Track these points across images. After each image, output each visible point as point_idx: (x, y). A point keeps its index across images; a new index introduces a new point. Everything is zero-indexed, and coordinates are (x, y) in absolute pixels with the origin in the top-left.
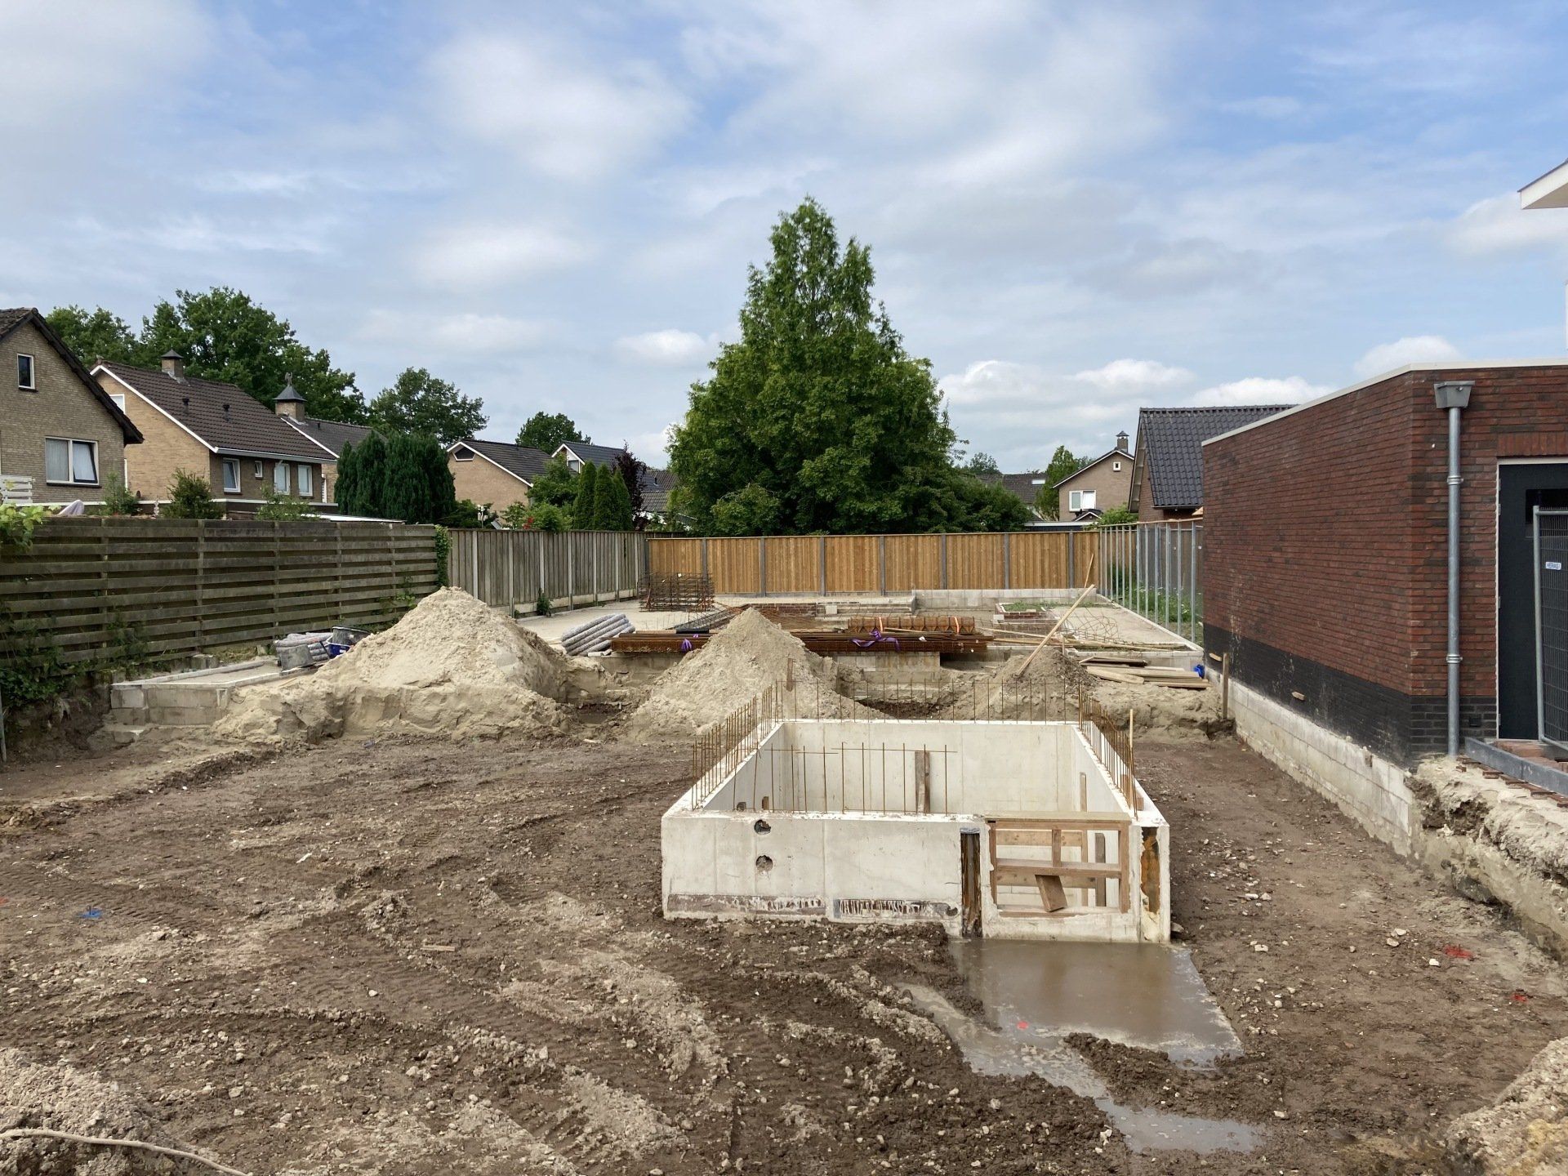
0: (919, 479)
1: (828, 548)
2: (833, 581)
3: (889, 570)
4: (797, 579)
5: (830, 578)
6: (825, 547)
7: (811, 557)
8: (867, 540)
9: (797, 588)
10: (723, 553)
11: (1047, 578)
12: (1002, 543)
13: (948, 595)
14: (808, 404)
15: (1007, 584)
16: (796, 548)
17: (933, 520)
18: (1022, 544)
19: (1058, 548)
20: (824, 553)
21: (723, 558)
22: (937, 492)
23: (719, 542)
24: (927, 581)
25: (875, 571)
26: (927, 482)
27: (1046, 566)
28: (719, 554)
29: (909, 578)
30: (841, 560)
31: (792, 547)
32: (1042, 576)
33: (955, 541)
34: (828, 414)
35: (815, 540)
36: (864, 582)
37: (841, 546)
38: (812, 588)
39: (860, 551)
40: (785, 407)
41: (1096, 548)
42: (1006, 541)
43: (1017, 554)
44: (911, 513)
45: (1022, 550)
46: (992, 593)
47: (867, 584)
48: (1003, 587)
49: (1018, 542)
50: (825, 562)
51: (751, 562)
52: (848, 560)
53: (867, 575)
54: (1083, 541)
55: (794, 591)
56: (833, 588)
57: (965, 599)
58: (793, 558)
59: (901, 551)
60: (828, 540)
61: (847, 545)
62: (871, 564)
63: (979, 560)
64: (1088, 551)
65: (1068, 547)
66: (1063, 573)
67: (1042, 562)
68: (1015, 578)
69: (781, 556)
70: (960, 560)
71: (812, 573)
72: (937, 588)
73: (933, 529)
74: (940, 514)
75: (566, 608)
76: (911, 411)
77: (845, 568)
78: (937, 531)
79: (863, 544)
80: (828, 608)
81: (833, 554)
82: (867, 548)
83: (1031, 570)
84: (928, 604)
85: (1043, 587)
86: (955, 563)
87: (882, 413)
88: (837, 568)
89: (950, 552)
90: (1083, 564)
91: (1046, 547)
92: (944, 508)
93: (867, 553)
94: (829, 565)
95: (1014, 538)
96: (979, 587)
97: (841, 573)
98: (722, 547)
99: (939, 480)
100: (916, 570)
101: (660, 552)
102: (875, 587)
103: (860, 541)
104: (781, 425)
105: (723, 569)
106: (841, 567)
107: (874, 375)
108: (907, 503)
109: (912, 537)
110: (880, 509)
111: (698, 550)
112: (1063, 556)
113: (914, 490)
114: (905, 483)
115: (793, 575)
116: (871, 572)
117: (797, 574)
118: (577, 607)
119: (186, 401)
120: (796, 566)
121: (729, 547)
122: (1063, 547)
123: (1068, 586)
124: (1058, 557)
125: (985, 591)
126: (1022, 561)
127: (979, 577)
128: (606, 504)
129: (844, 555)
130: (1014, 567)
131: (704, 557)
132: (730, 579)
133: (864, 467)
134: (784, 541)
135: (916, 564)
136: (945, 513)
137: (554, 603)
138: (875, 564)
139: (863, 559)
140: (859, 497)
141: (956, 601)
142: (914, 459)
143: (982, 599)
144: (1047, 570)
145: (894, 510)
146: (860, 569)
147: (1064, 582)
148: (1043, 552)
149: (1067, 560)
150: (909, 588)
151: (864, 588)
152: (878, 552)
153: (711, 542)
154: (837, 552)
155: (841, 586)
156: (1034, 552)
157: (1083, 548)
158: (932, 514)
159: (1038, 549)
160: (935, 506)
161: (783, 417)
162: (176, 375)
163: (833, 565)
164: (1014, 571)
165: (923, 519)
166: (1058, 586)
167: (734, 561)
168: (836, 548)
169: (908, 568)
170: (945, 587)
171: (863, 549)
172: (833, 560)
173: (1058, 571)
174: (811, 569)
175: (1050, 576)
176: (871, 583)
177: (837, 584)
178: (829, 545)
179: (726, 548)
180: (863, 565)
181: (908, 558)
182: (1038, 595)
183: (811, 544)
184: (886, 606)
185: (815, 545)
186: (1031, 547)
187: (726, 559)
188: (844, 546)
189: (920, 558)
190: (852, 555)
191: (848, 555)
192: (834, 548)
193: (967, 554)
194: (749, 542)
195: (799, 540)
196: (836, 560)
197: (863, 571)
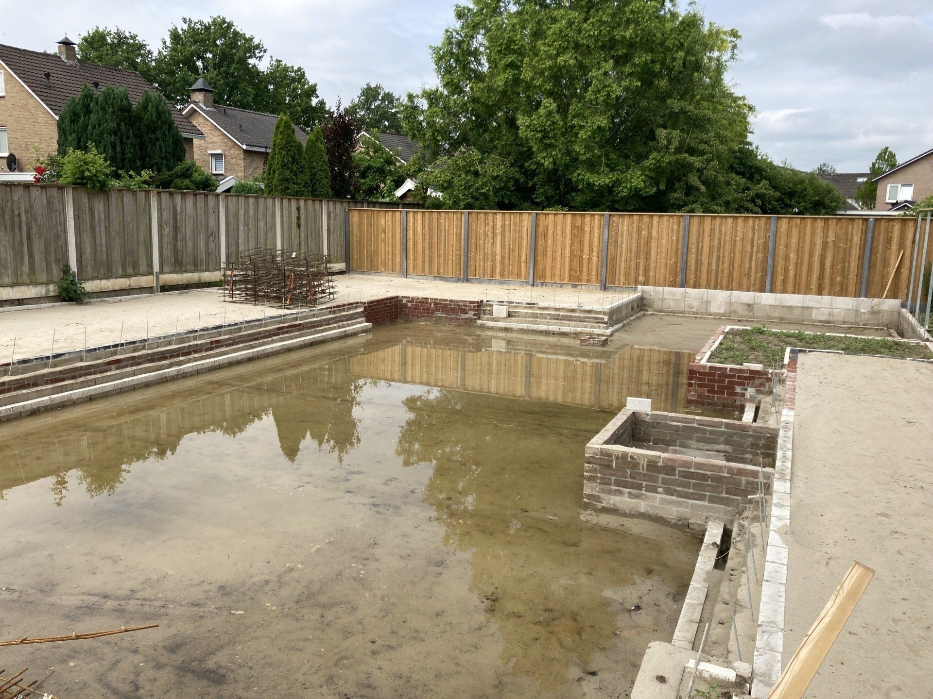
0: (675, 144)
1: (541, 229)
2: (544, 269)
3: (614, 259)
4: (503, 264)
5: (540, 266)
6: (537, 226)
7: (521, 237)
8: (588, 219)
9: (502, 275)
10: (423, 227)
11: (827, 282)
12: (767, 230)
13: (685, 295)
14: (544, 44)
15: (768, 286)
16: (503, 226)
17: (691, 198)
18: (795, 232)
19: (848, 240)
20: (536, 234)
21: (423, 234)
22: (696, 161)
23: (419, 216)
24: (661, 273)
25: (595, 259)
26: (692, 152)
27: (828, 264)
28: (419, 229)
29: (637, 269)
30: (554, 242)
31: (499, 224)
32: (821, 278)
33: (701, 224)
35: (525, 216)
36: (581, 271)
37: (555, 224)
38: (519, 275)
39: (578, 232)
40: (514, 52)
41: (908, 243)
42: (773, 227)
43: (787, 246)
44: (662, 187)
45: (794, 240)
46: (745, 296)
47: (585, 276)
48: (762, 290)
49: (789, 230)
50: (536, 244)
51: (453, 241)
52: (563, 243)
53: (585, 263)
54: (889, 231)
55: (498, 277)
56: (543, 277)
57: (708, 303)
58: (499, 237)
59: (630, 234)
60: (542, 217)
61: (564, 223)
62: (591, 250)
63: (733, 251)
64: (894, 246)
65: (864, 239)
66: (852, 276)
67: (823, 258)
68: (780, 278)
69: (485, 234)
70: (706, 249)
71: (520, 257)
72: (673, 285)
73: (687, 208)
74: (698, 189)
75: (149, 290)
76: (674, 59)
77: (559, 253)
78: (692, 211)
79: (583, 223)
80: (496, 307)
81: (546, 235)
82: (587, 228)
83: (805, 268)
84: (657, 305)
85: (820, 292)
86: (699, 253)
87: (637, 61)
88: (549, 253)
89: (693, 238)
90: (886, 263)
91: (831, 238)
92: (704, 183)
93: (587, 236)
94: (540, 248)
95: (784, 224)
96: (729, 288)
97: (554, 259)
98: (423, 221)
99: (702, 147)
100: (647, 259)
101: (361, 224)
102: (594, 278)
103: (579, 220)
104: (509, 74)
105: (423, 247)
106: (554, 252)
107: (632, 12)
108: (656, 175)
109: (646, 216)
110: (617, 182)
111: (398, 224)
112: (855, 253)
113: (668, 159)
114: (658, 151)
115: (498, 258)
116: (590, 259)
117: (503, 258)
118: (166, 288)
120: (503, 247)
121: (431, 222)
122: (856, 239)
123: (857, 294)
124: (847, 253)
125: (735, 293)
126: (793, 256)
127: (731, 273)
129: (559, 237)
130: (781, 262)
131: (405, 230)
132: (431, 258)
133: (599, 128)
134: (490, 217)
135: (648, 252)
136: (703, 188)
137: (89, 286)
138: (595, 249)
139: (582, 243)
140: (592, 165)
141: (695, 304)
142: (673, 119)
143: (731, 303)
144: (828, 270)
145: (635, 182)
146: (577, 256)
147: (851, 288)
148: (825, 243)
149: (861, 257)
150: (637, 283)
151: (579, 279)
152: (601, 235)
153: (411, 215)
154: (550, 232)
155: (553, 276)
156: (813, 244)
157: (889, 241)
158: (690, 190)
159: (819, 241)
160: (694, 180)
161: (512, 65)
162: (67, 58)
163: (545, 248)
164: (780, 269)
165: (677, 195)
166: (843, 292)
168: (551, 227)
169: (638, 256)
170: (683, 286)
171: (582, 231)
172: (546, 242)
173: (844, 273)
174: (520, 253)
175: (832, 279)
176: (589, 274)
177: (548, 274)
178: (541, 223)
179: (427, 223)
180: (582, 250)
181: (639, 244)
182: (811, 304)
183: (521, 221)
184: (573, 311)
185: (525, 223)
186: (808, 237)
187: (427, 237)
188: (559, 227)
189: (654, 245)
190: (568, 237)
191: (564, 238)
192: (547, 227)
193: (716, 242)
194: (451, 215)
195: (507, 216)
196: (549, 242)
197: (581, 257)
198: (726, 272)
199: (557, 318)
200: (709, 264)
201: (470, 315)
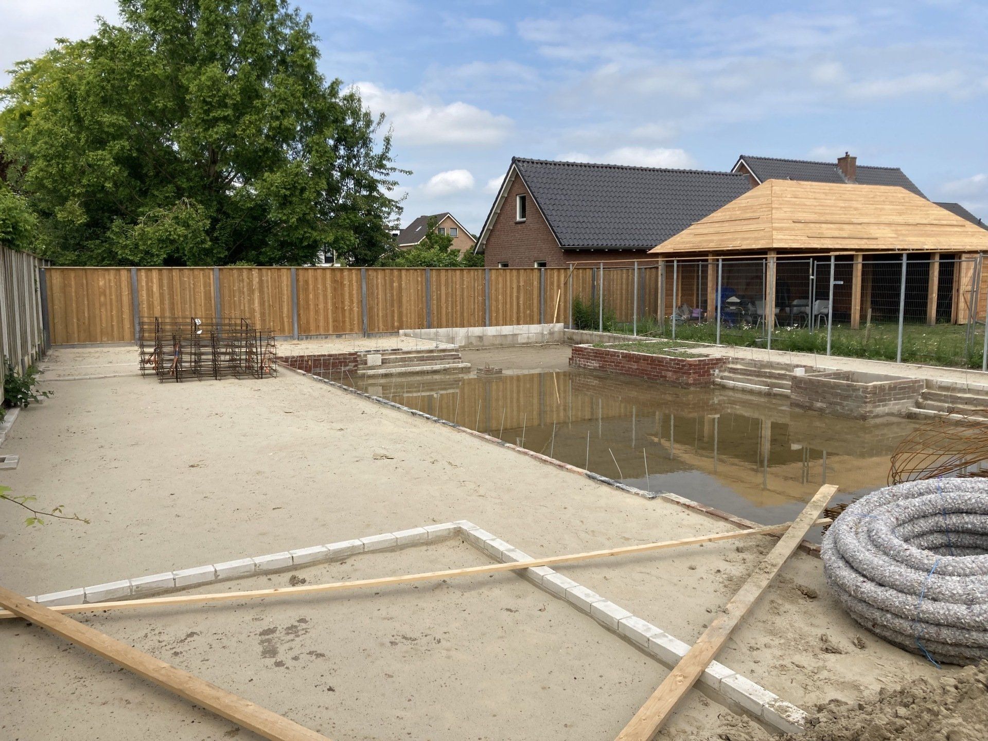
1: (301, 283)
2: (308, 323)
3: (372, 308)
4: (263, 320)
5: (303, 321)
6: (298, 280)
7: (281, 293)
8: (346, 273)
10: (161, 286)
12: (484, 279)
13: (436, 334)
15: (487, 322)
16: (261, 282)
18: (500, 279)
19: (531, 285)
20: (297, 289)
21: (162, 295)
23: (155, 274)
24: (412, 319)
25: (355, 309)
27: (521, 302)
28: (155, 288)
29: (393, 316)
30: (316, 297)
31: (256, 280)
32: (518, 312)
33: (439, 276)
35: (284, 272)
36: (344, 322)
37: (316, 279)
38: (282, 330)
39: (338, 290)
41: (562, 284)
42: (486, 276)
43: (496, 290)
45: (500, 286)
46: (477, 331)
47: (348, 323)
48: (485, 324)
49: (497, 279)
50: (298, 299)
51: (202, 300)
52: (325, 296)
53: (347, 314)
54: (552, 277)
56: (309, 330)
57: (453, 338)
58: (257, 294)
59: (384, 285)
60: (301, 272)
61: (324, 278)
62: (351, 301)
63: (462, 297)
65: (539, 283)
66: (536, 310)
67: (518, 298)
68: (494, 315)
69: (241, 292)
70: (443, 295)
71: (281, 312)
72: (421, 327)
77: (321, 306)
79: (342, 277)
81: (307, 290)
82: (346, 282)
85: (518, 324)
86: (439, 299)
88: (312, 307)
89: (433, 288)
90: (552, 300)
91: (522, 284)
93: (346, 289)
94: (302, 304)
95: (493, 273)
96: (463, 325)
97: (317, 312)
98: (160, 280)
100: (400, 306)
102: (356, 327)
103: (338, 274)
106: (316, 305)
109: (395, 270)
111: (124, 284)
112: (536, 292)
115: (258, 315)
116: (351, 310)
117: (263, 315)
120: (262, 303)
121: (171, 280)
122: (535, 284)
123: (539, 322)
124: (531, 294)
125: (471, 329)
126: (500, 297)
129: (320, 291)
130: (494, 303)
131: (135, 291)
134: (245, 273)
135: (400, 301)
138: (355, 300)
139: (342, 295)
143: (468, 337)
144: (522, 307)
146: (338, 307)
147: (536, 318)
148: (519, 287)
149: (539, 296)
151: (344, 329)
152: (359, 289)
153: (143, 273)
154: (311, 287)
155: (318, 327)
156: (511, 288)
157: (552, 283)
159: (515, 286)
163: (307, 302)
164: (494, 308)
166: (531, 322)
167: (178, 298)
168: (311, 282)
169: (392, 305)
170: (430, 326)
171: (342, 285)
172: (307, 296)
173: (530, 307)
174: (281, 307)
175: (524, 313)
176: (352, 324)
177: (312, 326)
178: (301, 278)
179: (165, 282)
180: (343, 302)
181: (392, 295)
182: (516, 332)
183: (279, 277)
184: (431, 351)
185: (284, 278)
186: (508, 283)
187: (167, 297)
188: (320, 280)
189: (404, 294)
190: (329, 290)
191: (325, 290)
192: (307, 282)
193: (450, 290)
194: (196, 272)
195: (264, 272)
196: (311, 296)
197: (343, 310)
198: (459, 313)
200: (447, 308)
201: (351, 366)
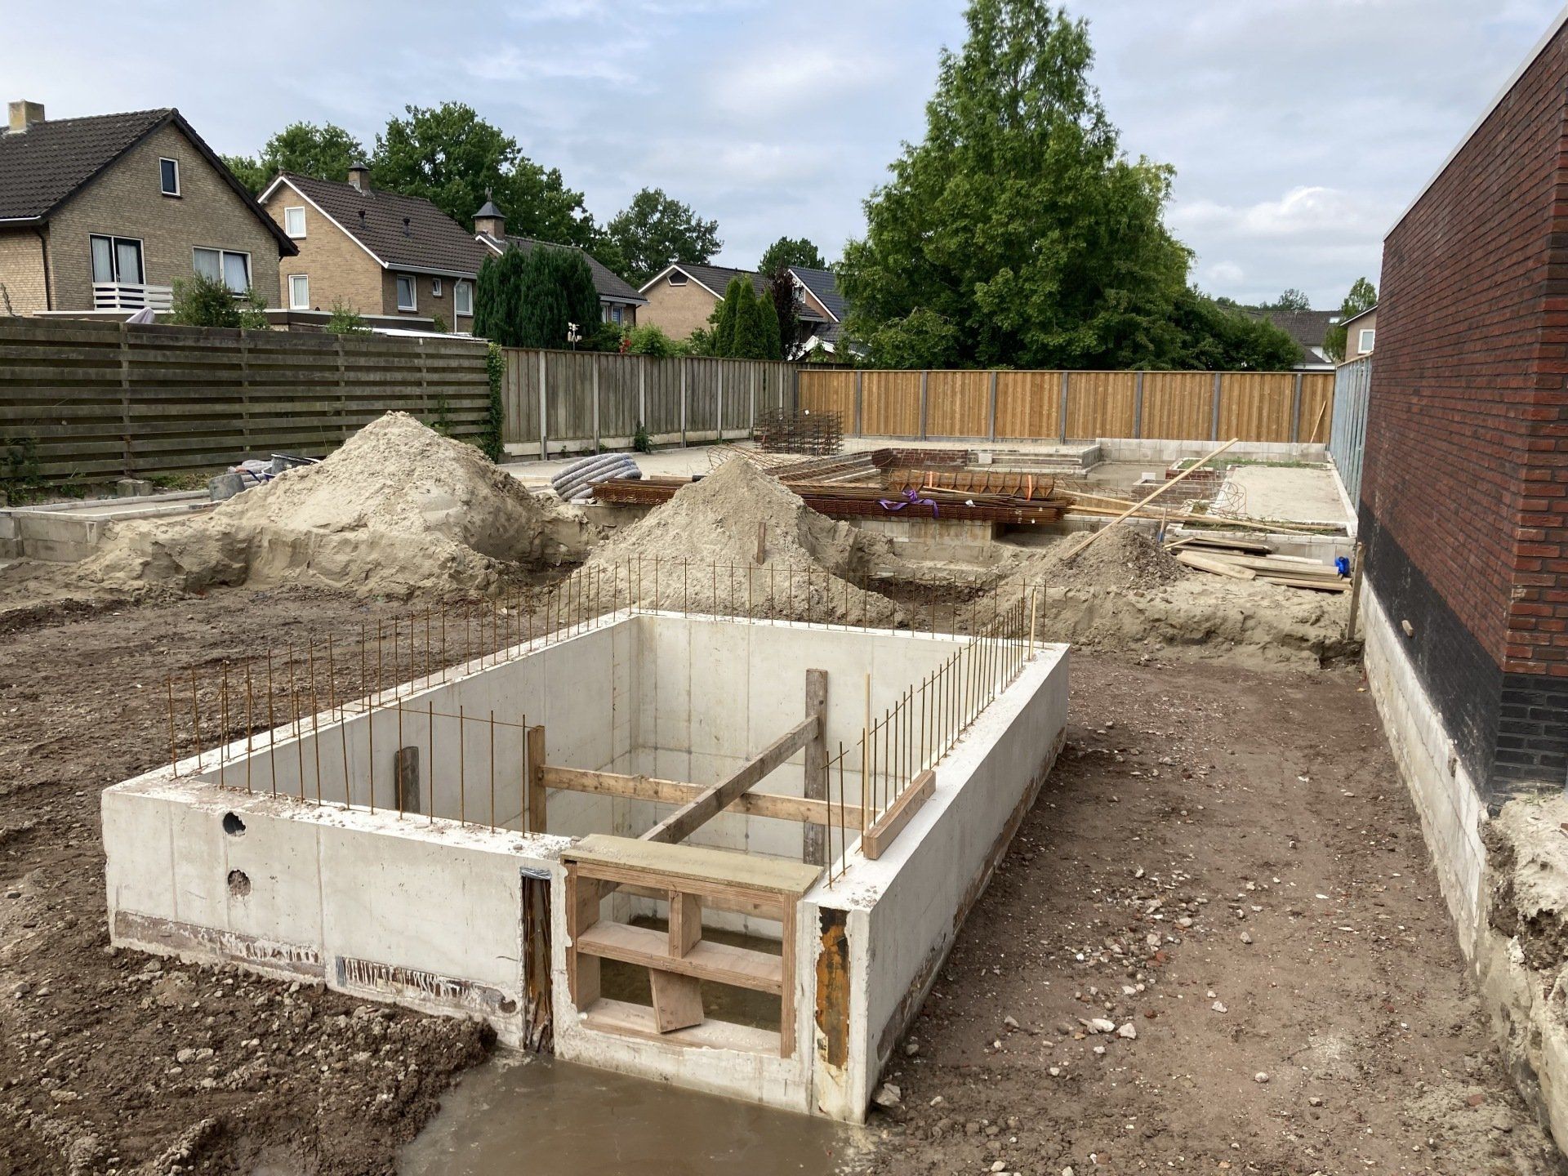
0: (1124, 304)
1: (1001, 386)
2: (1004, 425)
3: (1073, 413)
4: (962, 420)
5: (1000, 421)
6: (997, 384)
7: (980, 395)
8: (1047, 377)
9: (961, 433)
10: (879, 387)
11: (1264, 430)
12: (1212, 385)
13: (1139, 445)
14: (996, 212)
15: (1214, 435)
16: (963, 384)
17: (1138, 356)
18: (1236, 387)
19: (1281, 393)
20: (996, 392)
21: (879, 395)
22: (1143, 320)
23: (875, 376)
24: (1117, 427)
25: (1054, 415)
26: (1138, 310)
27: (1265, 414)
28: (875, 389)
29: (1094, 424)
30: (1014, 400)
31: (959, 383)
32: (1259, 426)
33: (1152, 381)
34: (1016, 227)
35: (985, 376)
36: (1041, 427)
37: (1015, 382)
38: (979, 432)
39: (1038, 390)
40: (967, 216)
41: (1330, 394)
42: (1217, 382)
43: (1230, 398)
44: (1111, 346)
45: (1236, 393)
46: (1195, 445)
47: (1044, 429)
48: (1209, 438)
49: (1231, 384)
50: (996, 402)
51: (911, 400)
52: (1023, 400)
53: (1045, 419)
54: (1314, 385)
55: (958, 435)
56: (1003, 433)
57: (1161, 451)
58: (959, 396)
59: (1087, 391)
60: (1002, 376)
61: (1024, 382)
62: (1050, 406)
63: (1182, 405)
64: (1319, 398)
65: (1293, 392)
66: (1285, 424)
67: (1260, 409)
68: (1224, 427)
69: (945, 394)
70: (1158, 403)
71: (979, 415)
72: (1129, 436)
73: (1138, 365)
74: (1146, 347)
76: (1119, 222)
77: (1019, 410)
78: (1140, 369)
79: (1043, 381)
80: (981, 455)
81: (1006, 393)
82: (1046, 386)
83: (1245, 418)
84: (1115, 455)
85: (1258, 439)
86: (1152, 407)
87: (1080, 223)
88: (1009, 410)
89: (1146, 394)
90: (1312, 414)
91: (1267, 391)
92: (1152, 341)
93: (1046, 393)
94: (1000, 405)
95: (1227, 379)
96: (1178, 438)
97: (1014, 415)
98: (879, 381)
99: (1148, 306)
100: (1104, 413)
101: (811, 385)
102: (1053, 433)
103: (1038, 378)
104: (961, 237)
105: (879, 407)
106: (1014, 409)
108: (1105, 333)
109: (1102, 374)
110: (1070, 342)
111: (851, 384)
112: (1287, 403)
113: (1116, 318)
114: (1107, 310)
115: (958, 416)
116: (1049, 416)
117: (962, 415)
119: (362, 214)
120: (962, 406)
121: (887, 381)
122: (1288, 392)
123: (1290, 440)
124: (1280, 404)
125: (1185, 442)
126: (1234, 407)
127: (1180, 425)
128: (747, 329)
129: (1019, 395)
130: (1224, 413)
131: (859, 391)
132: (887, 418)
133: (1050, 293)
134: (950, 376)
135: (1105, 404)
136: (1151, 347)
138: (1054, 405)
139: (1041, 399)
140: (1045, 327)
141: (1149, 453)
142: (1119, 281)
143: (1181, 451)
144: (1265, 419)
145: (1088, 341)
146: (1037, 412)
147: (1285, 435)
148: (1262, 397)
149: (1292, 407)
150: (1094, 435)
151: (1039, 434)
152: (1060, 392)
153: (866, 376)
154: (1010, 390)
155: (1013, 431)
156: (1251, 397)
157: (1314, 393)
158: (1137, 347)
159: (1256, 394)
160: (1141, 338)
161: (965, 229)
162: (361, 187)
163: (1005, 405)
164: (1224, 420)
165: (1125, 353)
166: (1278, 438)
167: (892, 399)
168: (1011, 385)
169: (1095, 412)
170: (1138, 437)
171: (1042, 387)
172: (1006, 399)
173: (1278, 421)
174: (980, 409)
175: (1268, 427)
176: (1048, 429)
177: (1008, 429)
178: (1001, 381)
179: (883, 383)
180: (1041, 407)
181: (1096, 400)
182: (1249, 450)
183: (981, 380)
184: (1051, 455)
185: (985, 382)
186: (1247, 390)
187: (883, 396)
188: (1019, 384)
189: (1110, 400)
190: (1028, 394)
191: (1024, 395)
192: (1007, 385)
193: (1167, 397)
194: (909, 375)
195: (967, 375)
196: (1010, 399)
197: (1041, 414)
198: (1176, 423)
199: (1037, 462)
200: (1161, 417)
201: (959, 462)
